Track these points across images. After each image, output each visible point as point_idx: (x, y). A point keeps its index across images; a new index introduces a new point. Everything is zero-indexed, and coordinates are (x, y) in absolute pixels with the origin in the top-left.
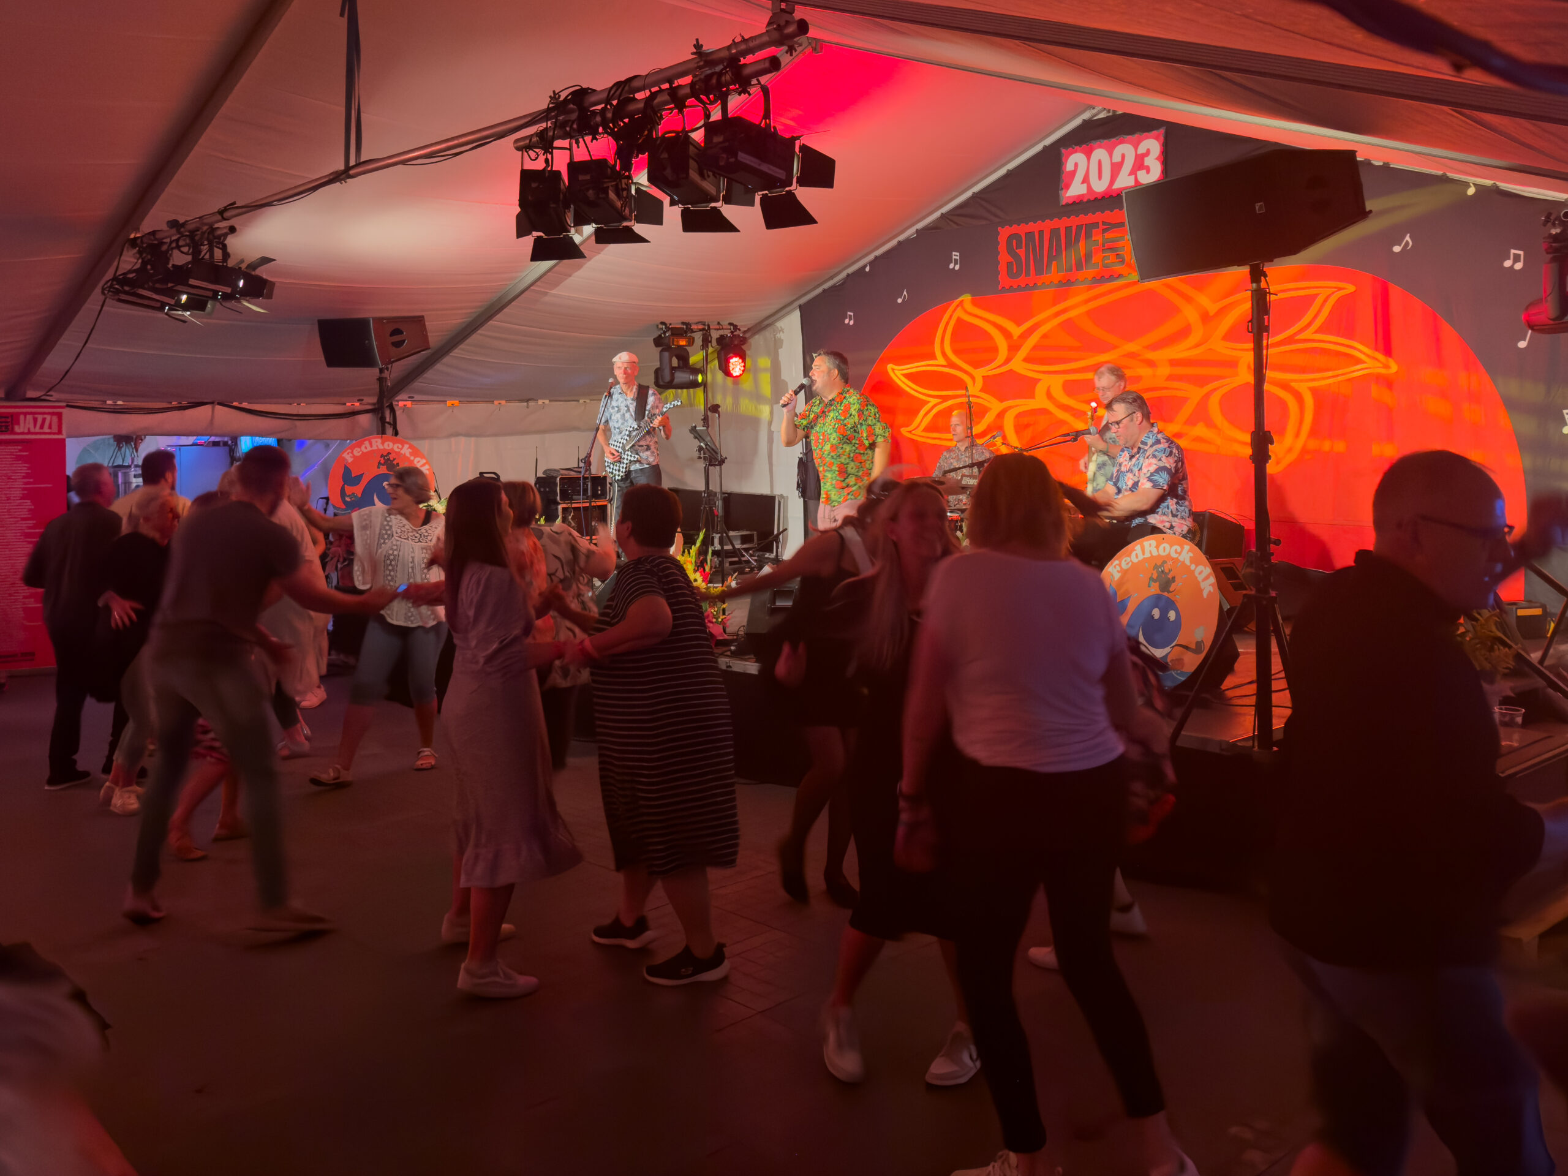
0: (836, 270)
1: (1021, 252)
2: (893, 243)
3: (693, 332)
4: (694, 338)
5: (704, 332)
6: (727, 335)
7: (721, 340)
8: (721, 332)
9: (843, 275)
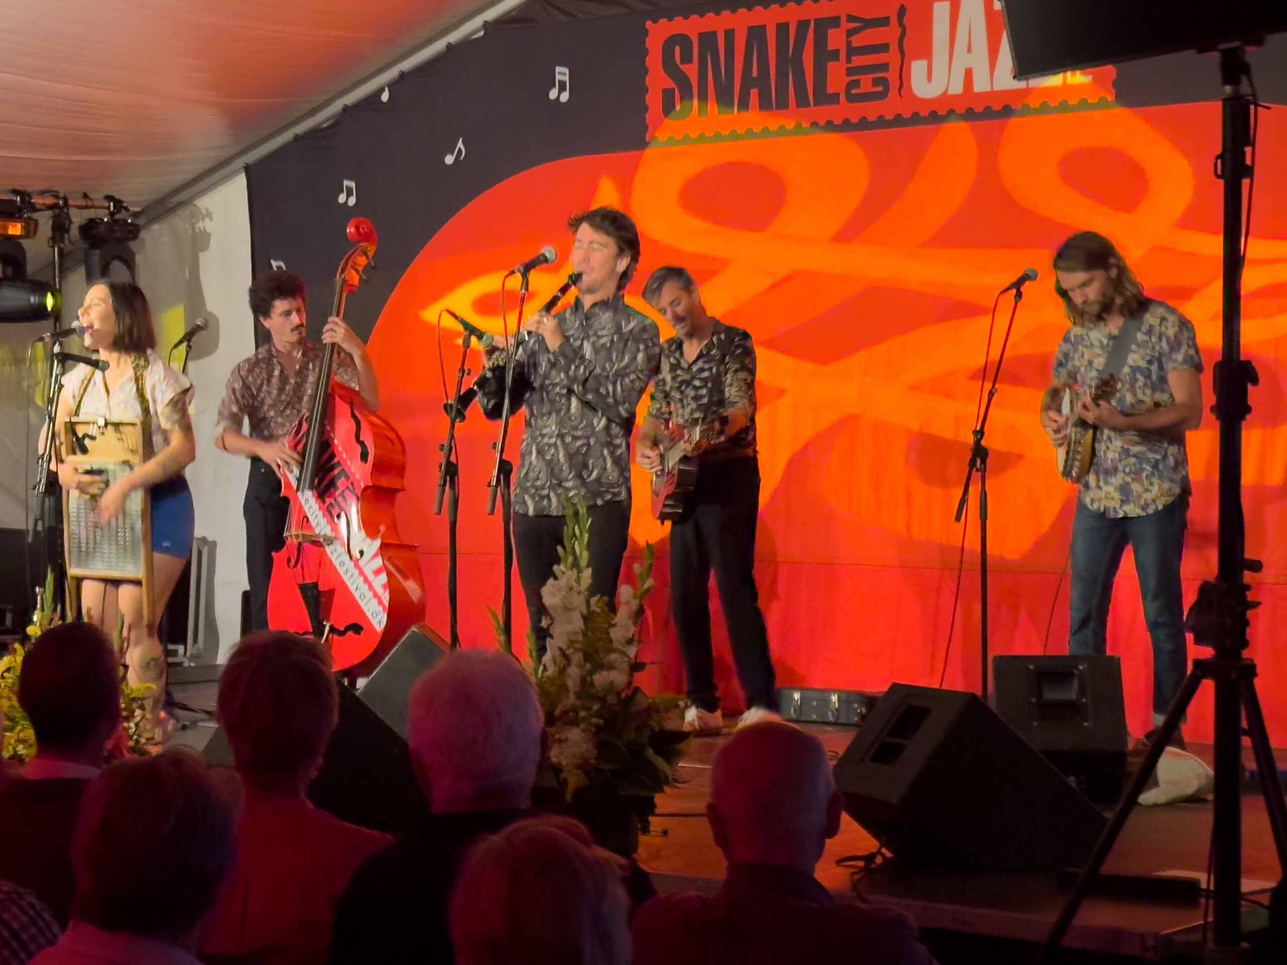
0: (320, 99)
1: (691, 71)
2: (438, 47)
3: (34, 208)
4: (36, 222)
5: (57, 211)
6: (102, 220)
7: (89, 229)
8: (90, 214)
9: (336, 107)
